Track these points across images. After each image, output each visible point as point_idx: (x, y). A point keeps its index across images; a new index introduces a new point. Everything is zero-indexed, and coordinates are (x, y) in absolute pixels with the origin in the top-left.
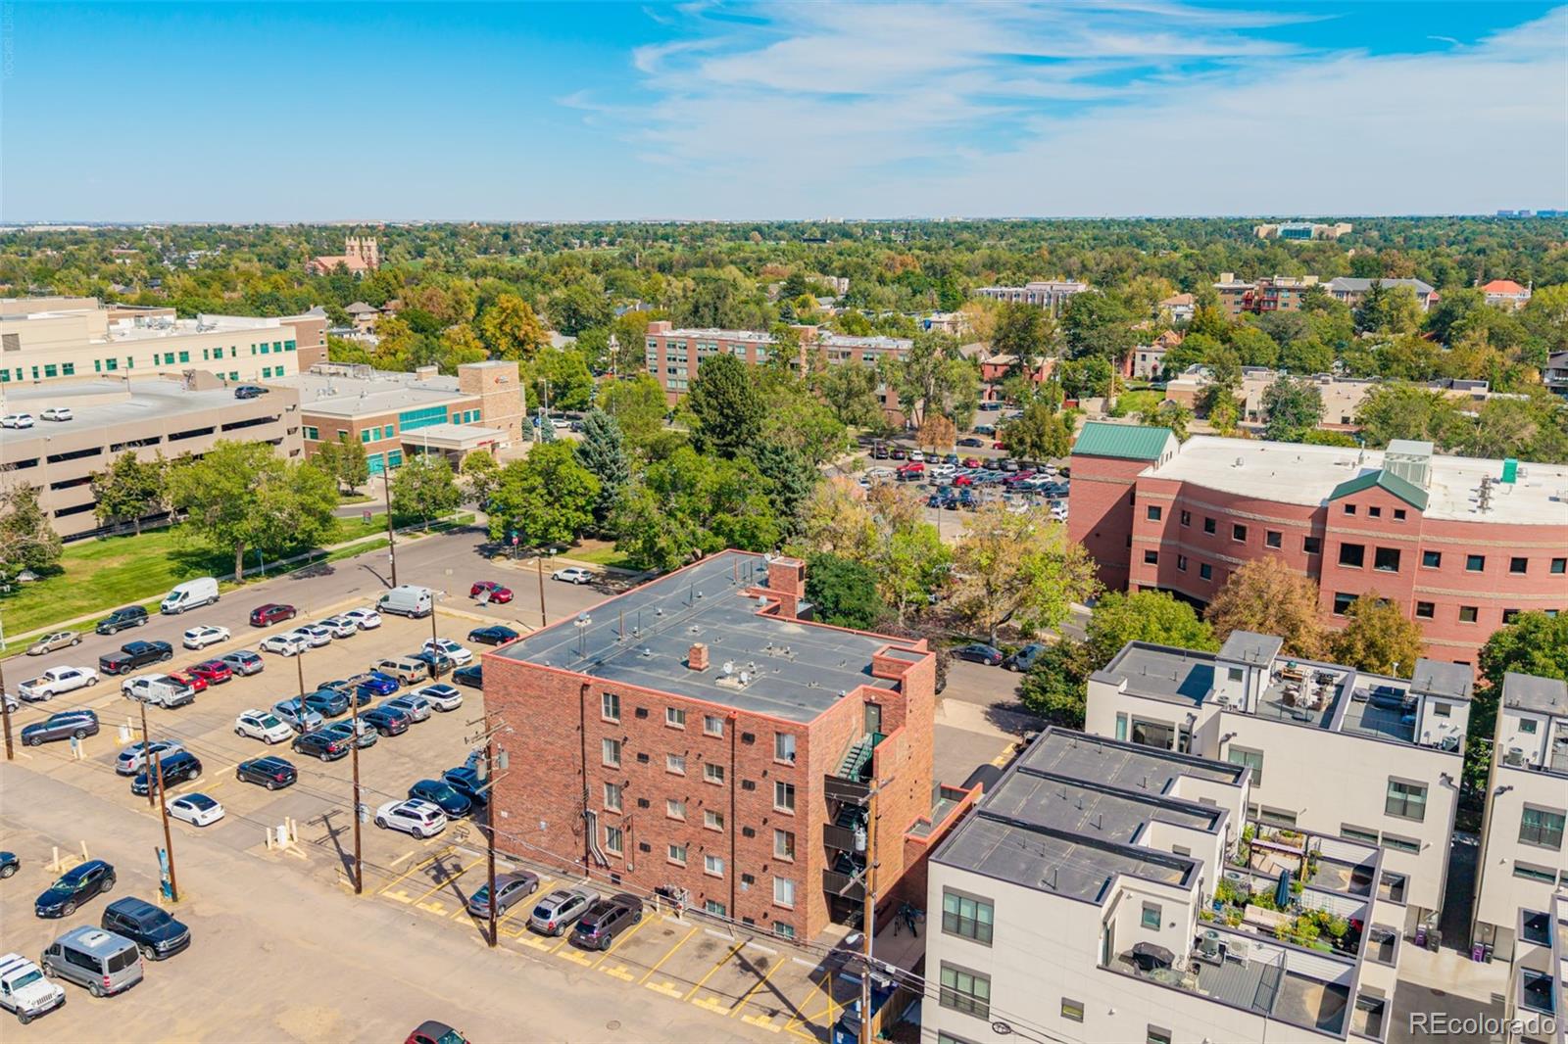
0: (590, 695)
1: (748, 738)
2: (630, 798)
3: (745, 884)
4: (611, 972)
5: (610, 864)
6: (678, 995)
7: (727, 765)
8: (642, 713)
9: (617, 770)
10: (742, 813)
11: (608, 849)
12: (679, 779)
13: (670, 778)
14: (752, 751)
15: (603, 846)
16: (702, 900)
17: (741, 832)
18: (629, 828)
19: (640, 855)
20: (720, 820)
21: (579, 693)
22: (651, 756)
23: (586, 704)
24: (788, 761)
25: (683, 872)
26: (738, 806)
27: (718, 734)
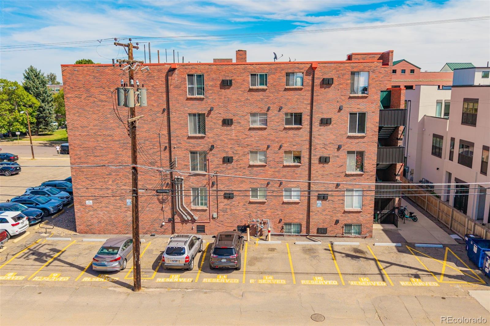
0: (175, 78)
1: (327, 83)
2: (215, 160)
3: (319, 202)
5: (196, 218)
7: (305, 110)
8: (226, 84)
9: (202, 138)
10: (318, 146)
11: (193, 207)
12: (260, 132)
13: (253, 133)
14: (331, 92)
15: (189, 205)
16: (280, 225)
17: (317, 162)
18: (213, 184)
19: (224, 203)
20: (298, 158)
21: (164, 80)
22: (234, 119)
23: (171, 88)
24: (360, 94)
25: (263, 207)
26: (314, 141)
27: (299, 86)
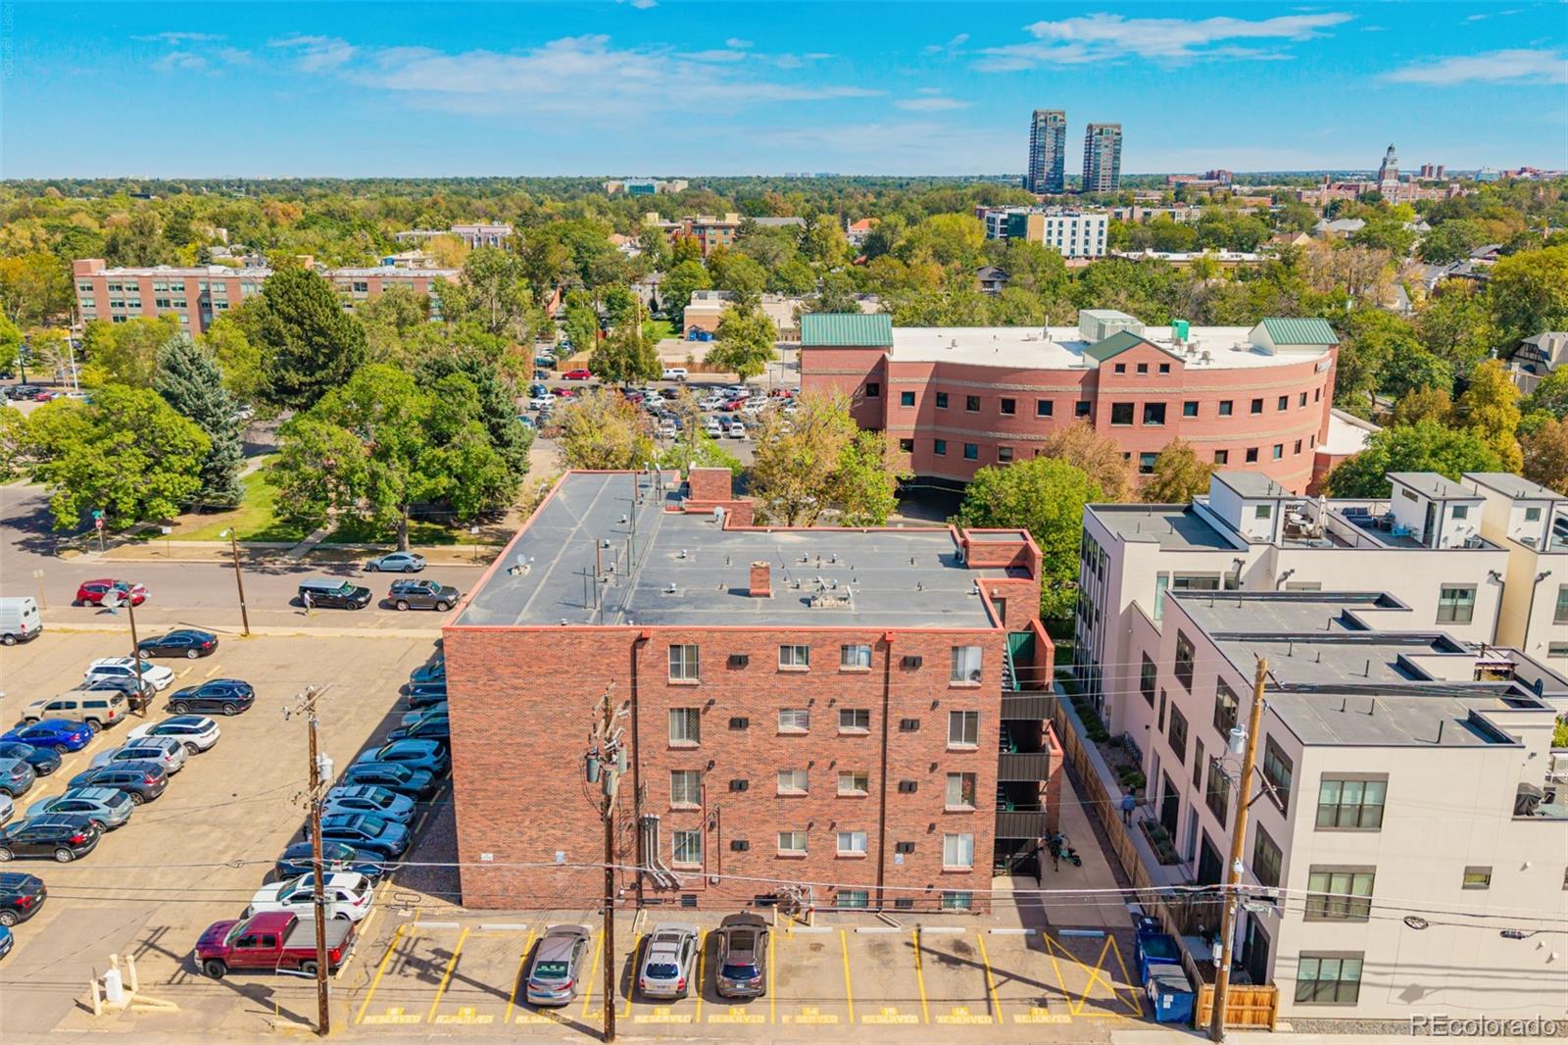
0: (647, 653)
1: (911, 663)
2: (715, 785)
3: (900, 856)
4: (800, 1019)
5: (681, 883)
6: (914, 1019)
7: (874, 705)
8: (737, 662)
9: (694, 749)
10: (897, 764)
11: (676, 864)
12: (797, 740)
13: (783, 741)
14: (917, 678)
15: (668, 861)
16: (831, 895)
17: (896, 790)
18: (712, 825)
19: (731, 857)
20: (862, 782)
21: (628, 654)
22: (752, 718)
23: (640, 667)
24: (968, 682)
25: (801, 864)
26: (891, 756)
27: (863, 667)
